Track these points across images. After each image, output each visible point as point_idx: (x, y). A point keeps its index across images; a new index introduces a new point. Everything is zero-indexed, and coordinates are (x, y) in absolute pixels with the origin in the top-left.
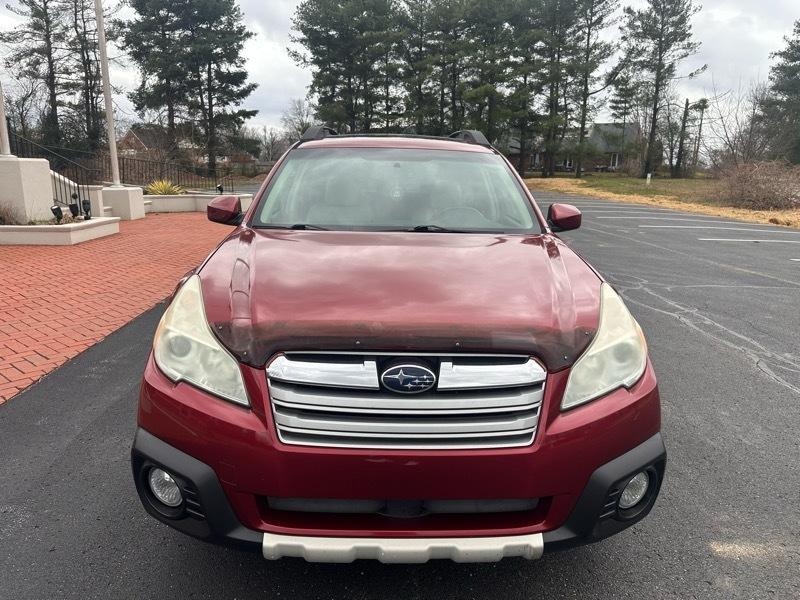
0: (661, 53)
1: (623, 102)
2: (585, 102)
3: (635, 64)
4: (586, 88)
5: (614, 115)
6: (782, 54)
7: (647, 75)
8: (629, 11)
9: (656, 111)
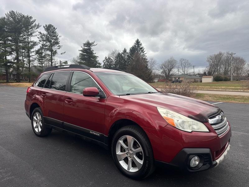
0: (51, 46)
1: (41, 60)
2: (29, 59)
3: (45, 49)
4: (29, 54)
5: (39, 63)
6: (81, 51)
7: (49, 53)
8: (40, 33)
9: (52, 63)
